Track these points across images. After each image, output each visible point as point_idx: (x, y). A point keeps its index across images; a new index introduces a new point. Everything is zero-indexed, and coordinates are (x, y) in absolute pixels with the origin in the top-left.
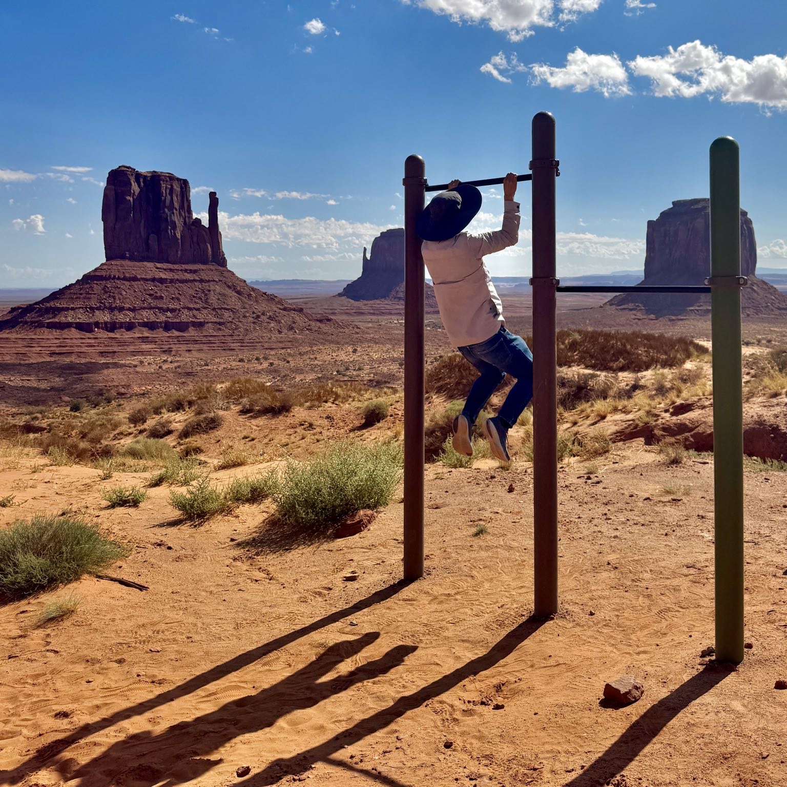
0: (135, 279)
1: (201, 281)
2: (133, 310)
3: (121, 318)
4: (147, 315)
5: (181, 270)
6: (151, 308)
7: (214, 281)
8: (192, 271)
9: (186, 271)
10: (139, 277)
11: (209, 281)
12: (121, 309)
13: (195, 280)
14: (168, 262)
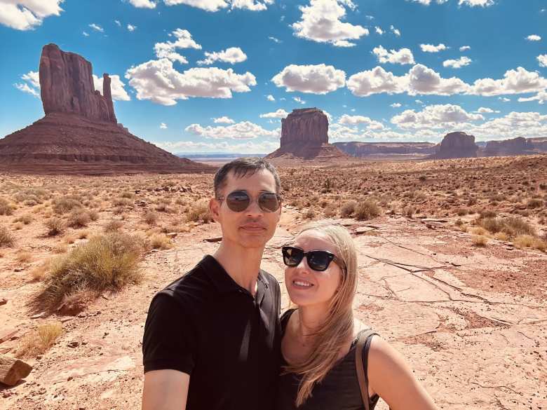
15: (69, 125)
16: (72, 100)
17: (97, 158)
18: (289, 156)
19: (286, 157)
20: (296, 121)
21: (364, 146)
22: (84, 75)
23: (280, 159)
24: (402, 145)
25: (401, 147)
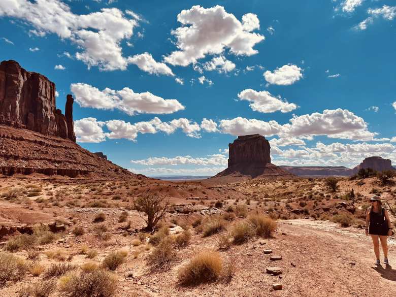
0: (21, 139)
1: (66, 148)
2: (27, 159)
3: (18, 164)
4: (38, 164)
5: (51, 140)
6: (41, 159)
7: (73, 149)
8: (58, 141)
9: (54, 140)
10: (24, 138)
11: (70, 148)
12: (16, 158)
13: (61, 147)
14: (42, 133)
15: (13, 138)
16: (27, 115)
17: (28, 172)
18: (237, 175)
19: (235, 175)
20: (241, 145)
21: (292, 169)
22: (43, 93)
23: (229, 178)
24: (323, 169)
25: (323, 170)
